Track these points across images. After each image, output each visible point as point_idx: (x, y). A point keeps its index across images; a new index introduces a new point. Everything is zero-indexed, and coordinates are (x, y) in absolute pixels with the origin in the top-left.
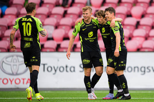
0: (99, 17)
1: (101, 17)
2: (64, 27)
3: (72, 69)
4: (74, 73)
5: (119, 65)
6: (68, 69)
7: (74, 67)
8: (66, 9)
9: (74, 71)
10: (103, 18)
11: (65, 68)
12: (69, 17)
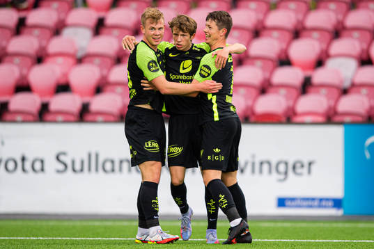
0: (181, 33)
1: (187, 34)
2: (17, 60)
3: (38, 166)
4: (40, 175)
5: (209, 158)
6: (28, 165)
7: (42, 162)
8: (22, 14)
9: (42, 170)
10: (189, 35)
11: (20, 164)
12: (31, 34)
